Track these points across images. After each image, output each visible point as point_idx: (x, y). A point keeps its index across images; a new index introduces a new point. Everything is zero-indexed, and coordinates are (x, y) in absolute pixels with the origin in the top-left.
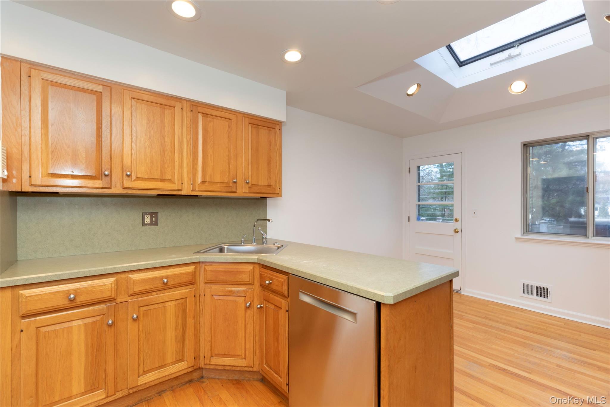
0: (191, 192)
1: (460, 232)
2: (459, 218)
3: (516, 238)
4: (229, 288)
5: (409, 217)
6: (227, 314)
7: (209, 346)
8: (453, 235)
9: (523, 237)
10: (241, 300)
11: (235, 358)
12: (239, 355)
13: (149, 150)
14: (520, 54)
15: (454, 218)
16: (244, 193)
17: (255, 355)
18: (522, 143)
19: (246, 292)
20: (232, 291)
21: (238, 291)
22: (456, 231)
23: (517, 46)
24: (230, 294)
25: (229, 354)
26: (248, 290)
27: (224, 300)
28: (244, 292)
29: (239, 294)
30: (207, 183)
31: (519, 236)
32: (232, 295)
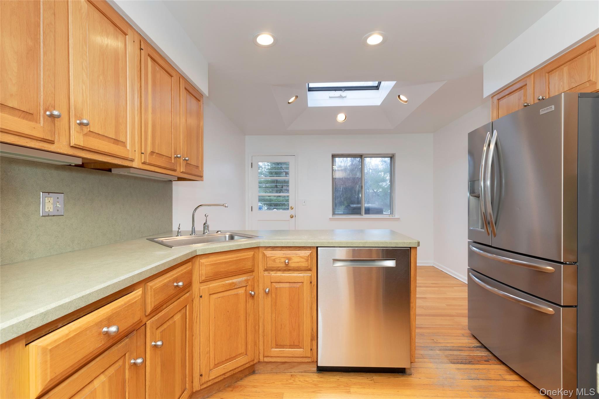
0: (141, 165)
1: (294, 216)
2: (293, 207)
3: (330, 218)
4: (230, 281)
5: (252, 207)
6: (228, 312)
7: (207, 358)
8: (289, 220)
9: (333, 218)
10: (241, 291)
11: (235, 359)
12: (242, 353)
13: (103, 89)
14: (345, 97)
15: (290, 206)
16: (181, 172)
17: (255, 346)
18: (332, 154)
19: (247, 281)
20: (233, 283)
21: (240, 282)
22: (292, 217)
23: (343, 90)
24: (233, 287)
25: (231, 357)
26: (249, 278)
27: (225, 296)
28: (246, 281)
29: (241, 284)
30: (155, 154)
31: (331, 216)
32: (234, 288)
